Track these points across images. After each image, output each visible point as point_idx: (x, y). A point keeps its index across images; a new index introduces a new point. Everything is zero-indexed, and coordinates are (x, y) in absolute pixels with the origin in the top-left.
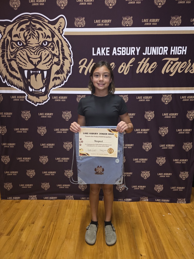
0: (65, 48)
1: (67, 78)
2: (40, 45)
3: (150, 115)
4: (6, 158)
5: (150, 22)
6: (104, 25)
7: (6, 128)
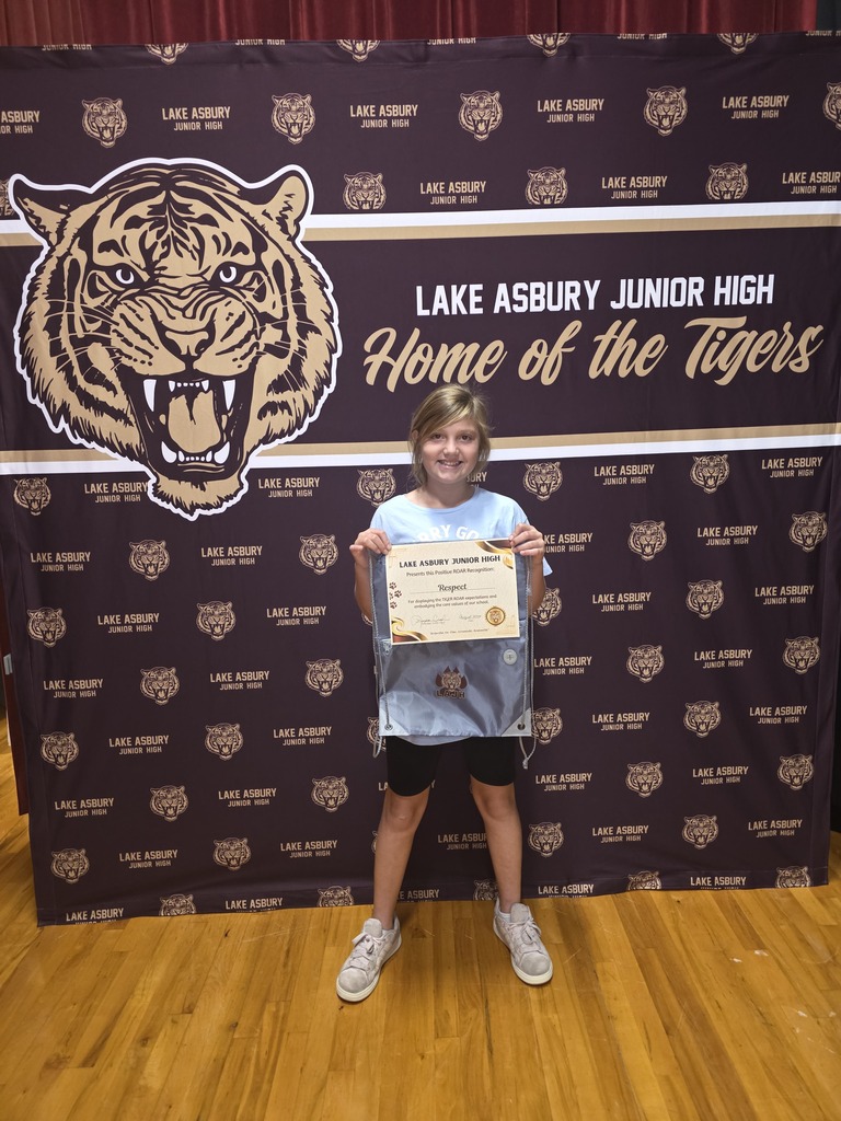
0: (309, 289)
1: (316, 403)
2: (209, 279)
3: (649, 539)
4: (63, 745)
5: (633, 189)
6: (458, 200)
7: (63, 616)
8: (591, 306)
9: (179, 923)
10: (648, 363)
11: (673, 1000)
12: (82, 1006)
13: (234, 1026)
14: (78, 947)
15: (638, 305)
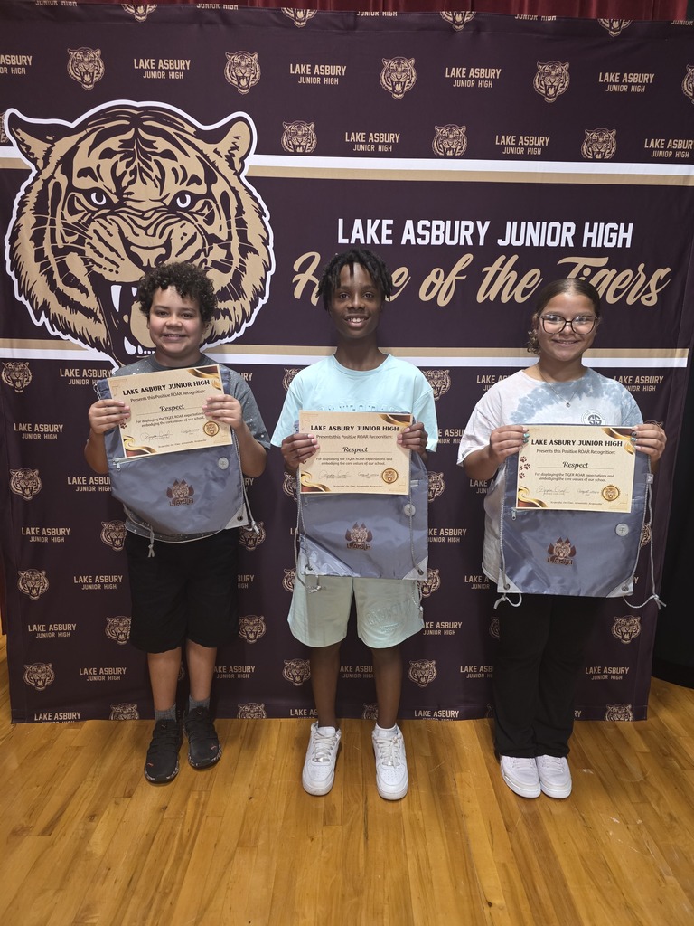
0: (250, 216)
1: (252, 312)
2: (168, 204)
4: (36, 580)
5: (521, 146)
6: (376, 148)
7: (39, 476)
8: (482, 243)
9: (125, 726)
10: (525, 292)
11: (514, 805)
12: (44, 787)
13: (164, 809)
14: (44, 741)
15: (520, 243)
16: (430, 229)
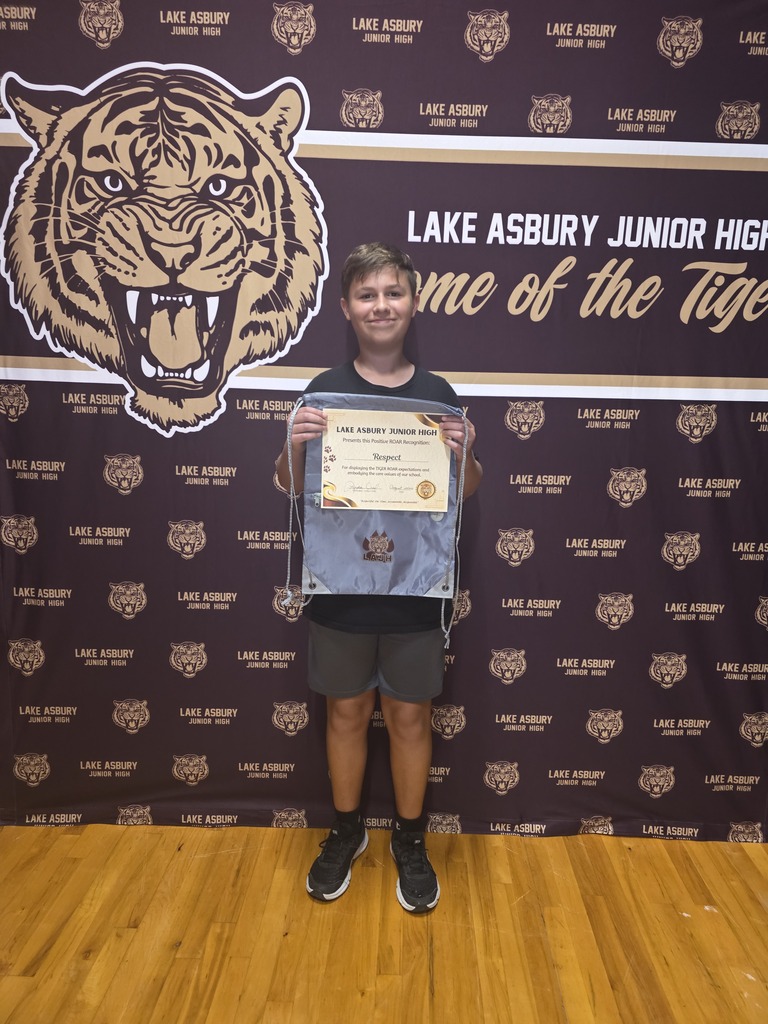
0: (299, 207)
1: (299, 326)
2: (198, 191)
3: (628, 486)
4: (30, 652)
5: (640, 122)
6: (458, 123)
7: (35, 524)
8: (588, 242)
9: (135, 833)
10: (641, 305)
11: (620, 953)
12: (30, 912)
13: (178, 945)
14: (35, 850)
15: (636, 244)
16: (522, 225)
